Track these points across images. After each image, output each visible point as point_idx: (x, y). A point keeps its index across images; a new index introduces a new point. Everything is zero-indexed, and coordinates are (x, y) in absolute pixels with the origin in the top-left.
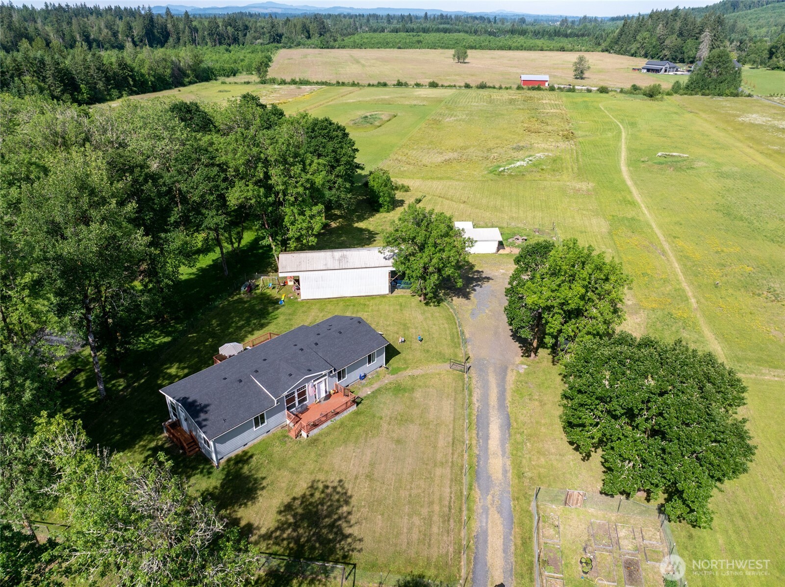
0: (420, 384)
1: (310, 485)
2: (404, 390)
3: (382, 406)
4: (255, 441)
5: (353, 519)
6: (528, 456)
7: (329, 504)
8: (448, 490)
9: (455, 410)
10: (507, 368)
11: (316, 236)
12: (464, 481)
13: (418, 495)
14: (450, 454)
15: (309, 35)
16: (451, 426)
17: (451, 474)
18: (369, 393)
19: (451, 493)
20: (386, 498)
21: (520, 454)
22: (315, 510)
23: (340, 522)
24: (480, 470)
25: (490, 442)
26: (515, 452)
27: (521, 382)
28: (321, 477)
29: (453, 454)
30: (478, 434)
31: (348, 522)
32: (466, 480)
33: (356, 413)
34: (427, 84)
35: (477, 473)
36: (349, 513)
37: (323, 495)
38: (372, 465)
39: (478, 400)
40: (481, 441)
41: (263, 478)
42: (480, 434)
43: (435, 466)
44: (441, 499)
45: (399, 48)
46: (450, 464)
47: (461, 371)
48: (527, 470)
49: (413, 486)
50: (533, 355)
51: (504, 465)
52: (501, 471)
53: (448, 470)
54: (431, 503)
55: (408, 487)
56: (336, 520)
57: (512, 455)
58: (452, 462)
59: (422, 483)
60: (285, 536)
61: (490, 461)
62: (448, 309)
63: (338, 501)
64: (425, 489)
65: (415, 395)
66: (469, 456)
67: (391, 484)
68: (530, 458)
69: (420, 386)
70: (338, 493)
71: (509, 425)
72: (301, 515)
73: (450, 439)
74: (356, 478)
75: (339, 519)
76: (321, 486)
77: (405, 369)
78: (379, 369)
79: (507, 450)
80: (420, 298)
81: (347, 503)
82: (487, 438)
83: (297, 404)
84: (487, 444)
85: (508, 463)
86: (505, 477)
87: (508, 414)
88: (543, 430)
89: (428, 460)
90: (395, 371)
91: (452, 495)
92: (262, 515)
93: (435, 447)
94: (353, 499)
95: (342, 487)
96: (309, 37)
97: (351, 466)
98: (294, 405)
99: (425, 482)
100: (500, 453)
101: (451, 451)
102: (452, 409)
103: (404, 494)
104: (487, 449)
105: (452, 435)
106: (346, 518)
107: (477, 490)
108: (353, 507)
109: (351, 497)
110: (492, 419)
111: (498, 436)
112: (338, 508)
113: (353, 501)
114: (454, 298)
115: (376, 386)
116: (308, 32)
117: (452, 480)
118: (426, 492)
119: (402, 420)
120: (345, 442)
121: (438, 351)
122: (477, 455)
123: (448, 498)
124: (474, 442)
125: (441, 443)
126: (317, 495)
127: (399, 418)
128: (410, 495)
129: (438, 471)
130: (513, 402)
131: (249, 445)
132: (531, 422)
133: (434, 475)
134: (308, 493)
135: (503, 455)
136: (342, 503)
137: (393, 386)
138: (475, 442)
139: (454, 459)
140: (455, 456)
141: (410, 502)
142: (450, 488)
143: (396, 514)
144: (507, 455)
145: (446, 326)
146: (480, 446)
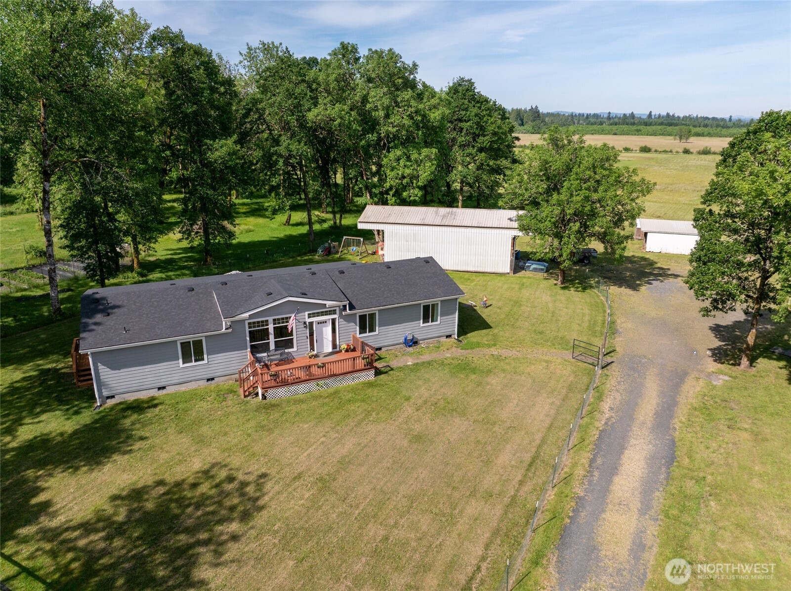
0: (507, 367)
1: (206, 467)
2: (474, 371)
3: (420, 382)
4: (183, 388)
5: (233, 551)
6: (709, 528)
7: (211, 509)
8: (479, 551)
9: (558, 413)
10: (686, 374)
11: (420, 188)
12: (526, 542)
13: (404, 544)
14: (515, 483)
15: (523, 123)
16: (538, 437)
17: (501, 520)
18: (410, 363)
19: (483, 559)
20: (331, 528)
21: (687, 518)
22: (177, 511)
23: (202, 550)
24: (574, 527)
25: (616, 479)
26: (675, 512)
27: (713, 397)
28: (235, 461)
29: (521, 483)
30: (592, 461)
31: (218, 554)
32: (531, 541)
33: (370, 385)
34: (638, 149)
35: (565, 533)
36: (235, 538)
37: (213, 491)
38: (344, 463)
39: (611, 409)
40: (596, 473)
41: (142, 438)
42: (599, 461)
43: (473, 494)
44: (452, 565)
45: (615, 134)
46: (506, 500)
47: (593, 364)
48: (701, 557)
49: (402, 522)
50: (745, 362)
51: (640, 533)
52: (628, 543)
53: (498, 510)
54: (424, 568)
55: (391, 522)
56: (199, 543)
57: (667, 516)
58: (514, 498)
59: (425, 523)
60: (82, 543)
61: (607, 515)
62: (598, 296)
63: (232, 509)
64: (425, 534)
65: (489, 380)
66: (560, 495)
67: (357, 507)
68: (713, 535)
69: (504, 371)
70: (243, 495)
71: (671, 459)
72: (147, 514)
73: (527, 458)
74: (298, 477)
75: (207, 542)
76: (223, 474)
77: (489, 346)
78: (444, 339)
79: (655, 503)
80: (555, 282)
81: (245, 517)
82: (613, 470)
83: (272, 346)
84: (610, 482)
85: (653, 529)
86: (637, 558)
87: (673, 441)
88: (756, 483)
89: (461, 482)
90: (471, 346)
91: (484, 566)
92: (85, 493)
93: (487, 463)
94: (264, 513)
95: (259, 486)
96: (522, 124)
97: (302, 458)
98: (266, 348)
99: (434, 520)
100: (636, 505)
101: (519, 477)
102: (552, 412)
103: (374, 531)
104: (605, 490)
105: (534, 450)
106: (218, 546)
107: (551, 569)
108: (252, 528)
109: (261, 508)
110: (633, 442)
111: (639, 473)
112: (220, 522)
113: (260, 520)
114: (611, 287)
115: (426, 357)
116: (522, 120)
117: (496, 532)
118: (424, 542)
119: (444, 409)
120: (320, 419)
121: (560, 335)
122: (580, 498)
123: (470, 570)
124: (580, 472)
125: (504, 458)
126: (204, 488)
127: (442, 404)
128: (386, 538)
129: (473, 508)
130: (690, 424)
131: (169, 390)
132: (728, 465)
133: (461, 512)
134: (191, 480)
135: (643, 511)
136: (235, 515)
137: (455, 362)
138: (582, 472)
139: (521, 493)
140: (527, 488)
141: (376, 552)
142: (487, 547)
143: (330, 568)
144: (652, 512)
145: (587, 311)
146: (590, 482)
